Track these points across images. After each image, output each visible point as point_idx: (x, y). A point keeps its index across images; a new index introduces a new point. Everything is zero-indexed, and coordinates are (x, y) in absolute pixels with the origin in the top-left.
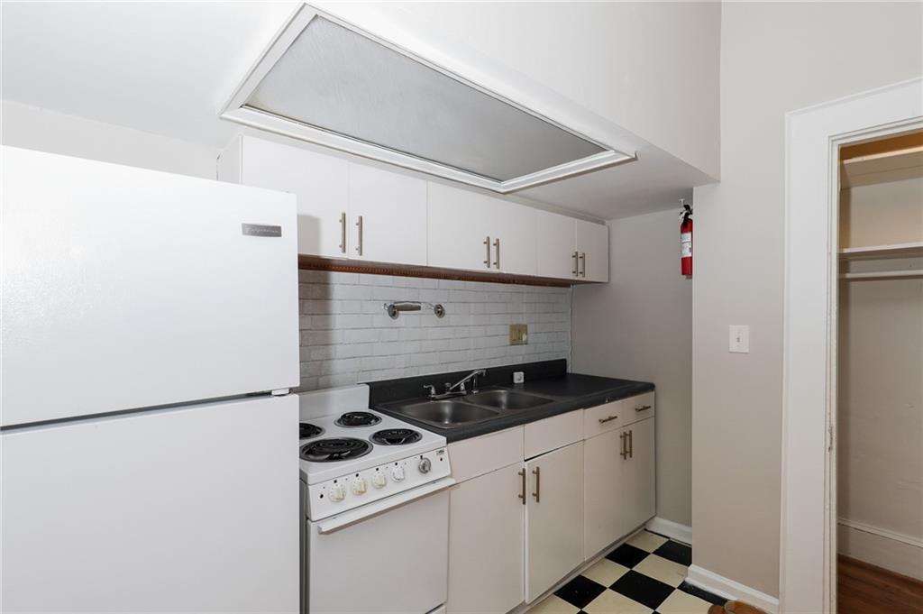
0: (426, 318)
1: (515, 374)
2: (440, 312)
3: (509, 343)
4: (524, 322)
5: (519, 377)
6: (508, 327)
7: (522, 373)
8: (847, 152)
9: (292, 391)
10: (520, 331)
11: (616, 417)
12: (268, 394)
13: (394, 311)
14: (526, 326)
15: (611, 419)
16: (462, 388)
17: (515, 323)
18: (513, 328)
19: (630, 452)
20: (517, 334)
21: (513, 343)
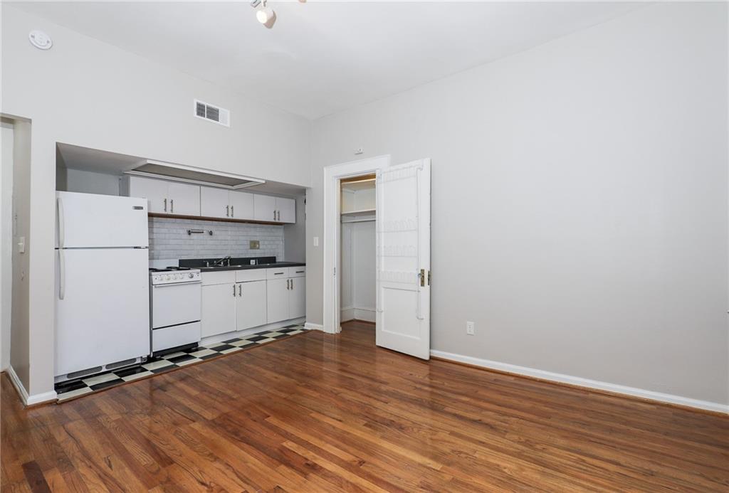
0: (205, 236)
1: (251, 260)
2: (211, 233)
3: (249, 247)
4: (258, 240)
5: (253, 262)
6: (249, 241)
7: (254, 260)
8: (342, 181)
9: (146, 247)
10: (255, 243)
11: (283, 273)
12: (140, 248)
13: (189, 233)
14: (258, 242)
16: (222, 263)
17: (252, 240)
18: (251, 242)
19: (292, 288)
20: (254, 245)
21: (251, 248)
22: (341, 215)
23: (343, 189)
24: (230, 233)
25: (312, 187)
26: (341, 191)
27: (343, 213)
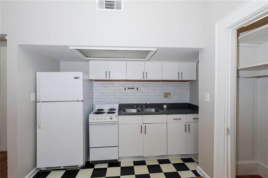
1: (164, 105)
2: (137, 89)
3: (163, 97)
4: (170, 92)
5: (165, 106)
6: (163, 93)
7: (166, 105)
10: (167, 94)
11: (181, 119)
14: (170, 93)
15: (179, 119)
16: (144, 107)
17: (166, 92)
18: (165, 93)
19: (189, 130)
20: (167, 95)
21: (165, 97)
22: (238, 71)
23: (240, 44)
24: (150, 88)
25: (203, 48)
26: (238, 46)
27: (239, 68)
